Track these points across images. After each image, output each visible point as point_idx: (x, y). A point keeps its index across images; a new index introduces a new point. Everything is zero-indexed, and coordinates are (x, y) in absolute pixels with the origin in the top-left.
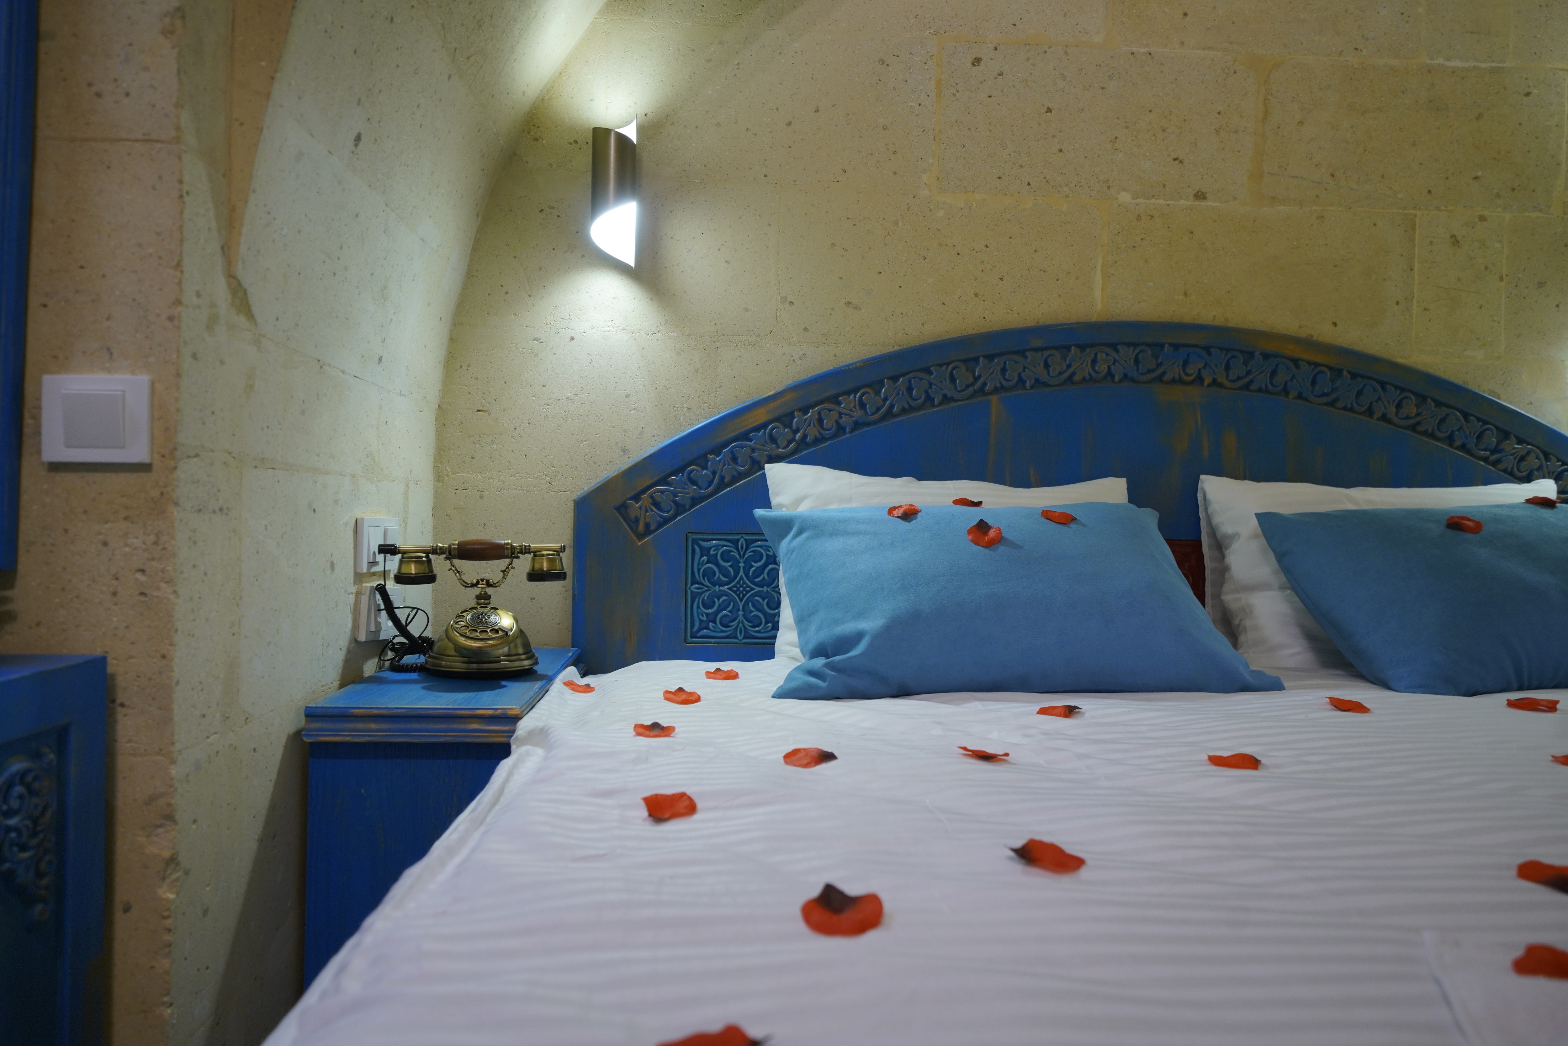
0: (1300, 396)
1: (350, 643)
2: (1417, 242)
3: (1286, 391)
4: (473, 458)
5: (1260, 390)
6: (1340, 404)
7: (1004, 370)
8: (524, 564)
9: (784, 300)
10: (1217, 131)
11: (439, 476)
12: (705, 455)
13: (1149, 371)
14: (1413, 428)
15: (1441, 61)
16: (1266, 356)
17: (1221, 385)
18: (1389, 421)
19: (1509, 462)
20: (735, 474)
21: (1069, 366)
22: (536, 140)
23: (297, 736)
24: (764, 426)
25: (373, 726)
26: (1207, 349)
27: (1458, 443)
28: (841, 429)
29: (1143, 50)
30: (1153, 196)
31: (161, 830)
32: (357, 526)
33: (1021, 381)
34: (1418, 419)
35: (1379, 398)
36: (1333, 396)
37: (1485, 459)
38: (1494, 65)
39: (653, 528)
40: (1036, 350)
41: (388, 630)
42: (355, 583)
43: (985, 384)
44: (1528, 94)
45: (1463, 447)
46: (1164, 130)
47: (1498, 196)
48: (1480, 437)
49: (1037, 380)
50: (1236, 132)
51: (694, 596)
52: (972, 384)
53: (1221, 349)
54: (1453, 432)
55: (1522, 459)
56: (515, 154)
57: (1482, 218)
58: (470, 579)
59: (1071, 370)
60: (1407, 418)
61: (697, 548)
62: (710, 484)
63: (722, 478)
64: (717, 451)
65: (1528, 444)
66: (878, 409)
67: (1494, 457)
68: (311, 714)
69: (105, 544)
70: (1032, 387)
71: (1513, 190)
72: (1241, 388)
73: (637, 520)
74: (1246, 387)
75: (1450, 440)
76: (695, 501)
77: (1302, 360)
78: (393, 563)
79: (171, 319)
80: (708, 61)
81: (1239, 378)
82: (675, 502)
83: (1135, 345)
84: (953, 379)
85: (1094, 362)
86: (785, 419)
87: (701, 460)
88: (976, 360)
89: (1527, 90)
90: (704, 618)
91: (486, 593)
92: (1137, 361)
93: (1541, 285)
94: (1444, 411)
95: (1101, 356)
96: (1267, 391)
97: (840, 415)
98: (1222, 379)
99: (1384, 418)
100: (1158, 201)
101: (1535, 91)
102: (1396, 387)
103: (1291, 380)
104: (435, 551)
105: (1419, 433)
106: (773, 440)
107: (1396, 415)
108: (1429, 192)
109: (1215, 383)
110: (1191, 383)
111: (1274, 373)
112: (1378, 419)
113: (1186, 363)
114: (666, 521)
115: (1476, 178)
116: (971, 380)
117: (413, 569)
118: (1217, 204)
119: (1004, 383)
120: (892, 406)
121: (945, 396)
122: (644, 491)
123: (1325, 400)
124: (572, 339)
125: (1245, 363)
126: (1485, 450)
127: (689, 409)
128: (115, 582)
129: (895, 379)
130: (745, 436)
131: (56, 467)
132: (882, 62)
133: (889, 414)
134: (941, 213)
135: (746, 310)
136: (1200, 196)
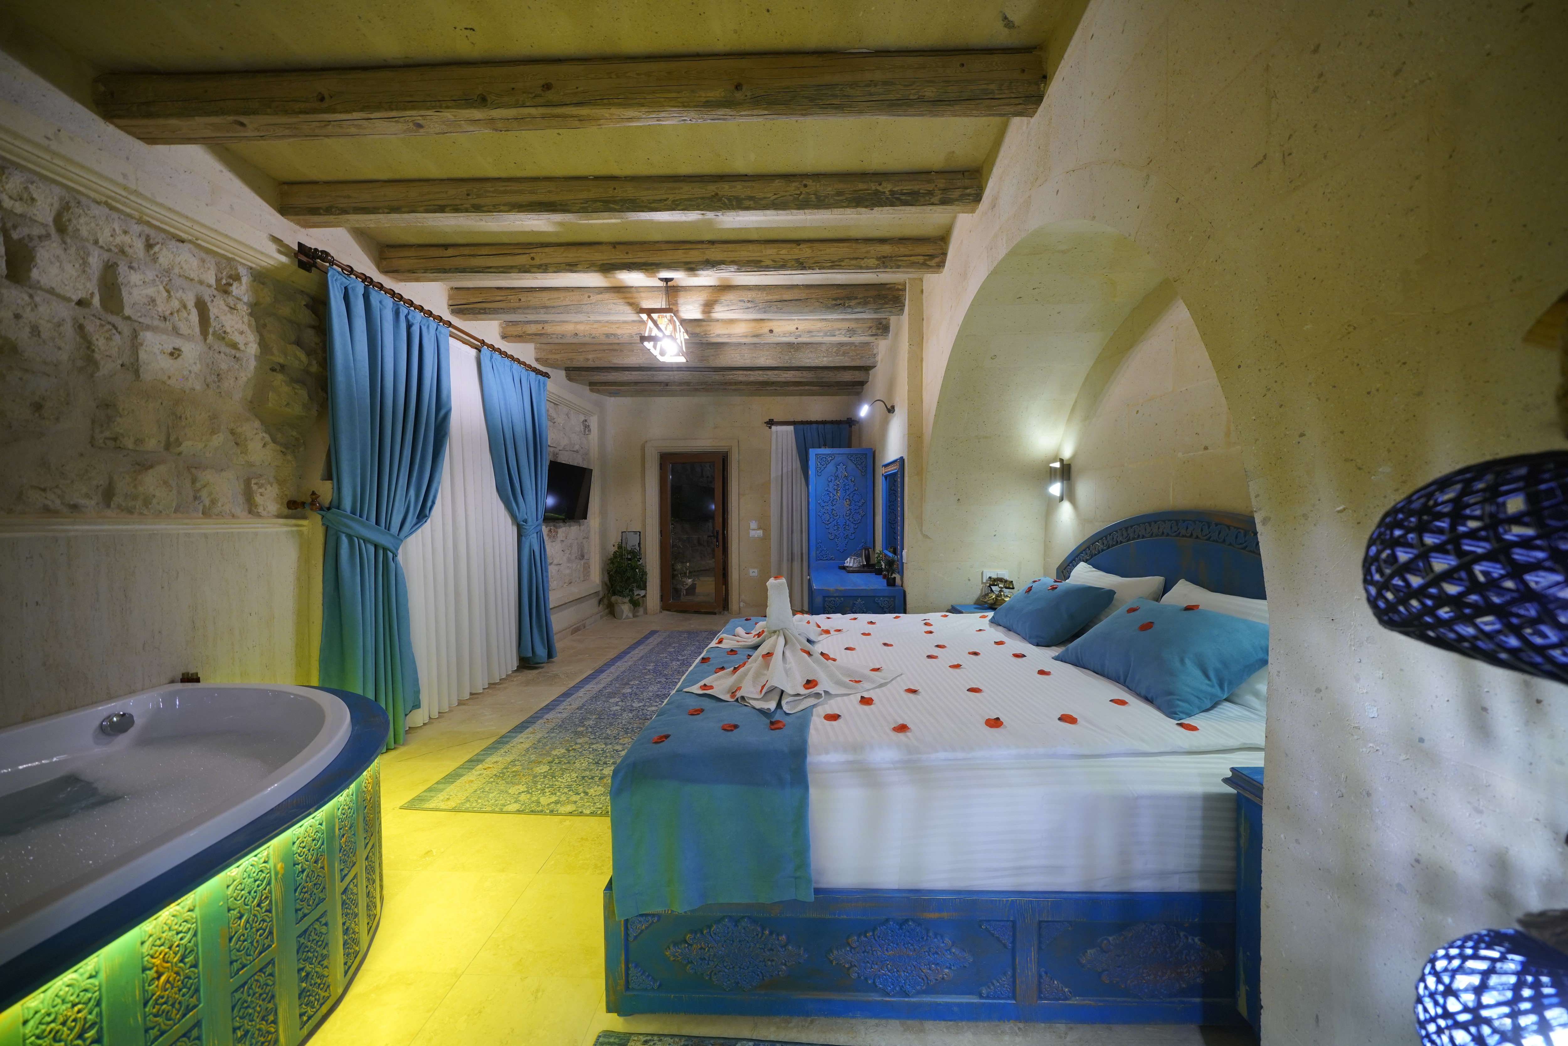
0: (1230, 544)
1: (979, 596)
3: (1224, 541)
4: (1049, 555)
5: (1214, 541)
7: (1135, 531)
10: (1211, 416)
13: (1175, 532)
16: (1216, 523)
24: (1085, 550)
28: (1099, 552)
29: (1184, 389)
30: (1189, 452)
32: (986, 570)
33: (1139, 536)
40: (1143, 523)
42: (982, 584)
43: (1130, 537)
46: (1192, 422)
49: (1143, 535)
50: (1219, 415)
53: (1200, 521)
59: (1152, 531)
70: (1142, 538)
72: (1207, 540)
77: (1232, 526)
81: (1206, 535)
83: (1171, 521)
84: (1122, 535)
85: (1159, 528)
87: (1075, 560)
88: (1128, 528)
92: (1171, 527)
96: (1217, 541)
98: (1200, 535)
100: (1191, 454)
103: (1226, 536)
109: (1197, 537)
110: (1189, 537)
111: (1220, 533)
113: (1187, 528)
116: (1127, 535)
118: (1212, 451)
119: (1135, 537)
120: (1109, 544)
121: (1121, 542)
125: (1209, 528)
129: (1110, 535)
134: (1129, 472)
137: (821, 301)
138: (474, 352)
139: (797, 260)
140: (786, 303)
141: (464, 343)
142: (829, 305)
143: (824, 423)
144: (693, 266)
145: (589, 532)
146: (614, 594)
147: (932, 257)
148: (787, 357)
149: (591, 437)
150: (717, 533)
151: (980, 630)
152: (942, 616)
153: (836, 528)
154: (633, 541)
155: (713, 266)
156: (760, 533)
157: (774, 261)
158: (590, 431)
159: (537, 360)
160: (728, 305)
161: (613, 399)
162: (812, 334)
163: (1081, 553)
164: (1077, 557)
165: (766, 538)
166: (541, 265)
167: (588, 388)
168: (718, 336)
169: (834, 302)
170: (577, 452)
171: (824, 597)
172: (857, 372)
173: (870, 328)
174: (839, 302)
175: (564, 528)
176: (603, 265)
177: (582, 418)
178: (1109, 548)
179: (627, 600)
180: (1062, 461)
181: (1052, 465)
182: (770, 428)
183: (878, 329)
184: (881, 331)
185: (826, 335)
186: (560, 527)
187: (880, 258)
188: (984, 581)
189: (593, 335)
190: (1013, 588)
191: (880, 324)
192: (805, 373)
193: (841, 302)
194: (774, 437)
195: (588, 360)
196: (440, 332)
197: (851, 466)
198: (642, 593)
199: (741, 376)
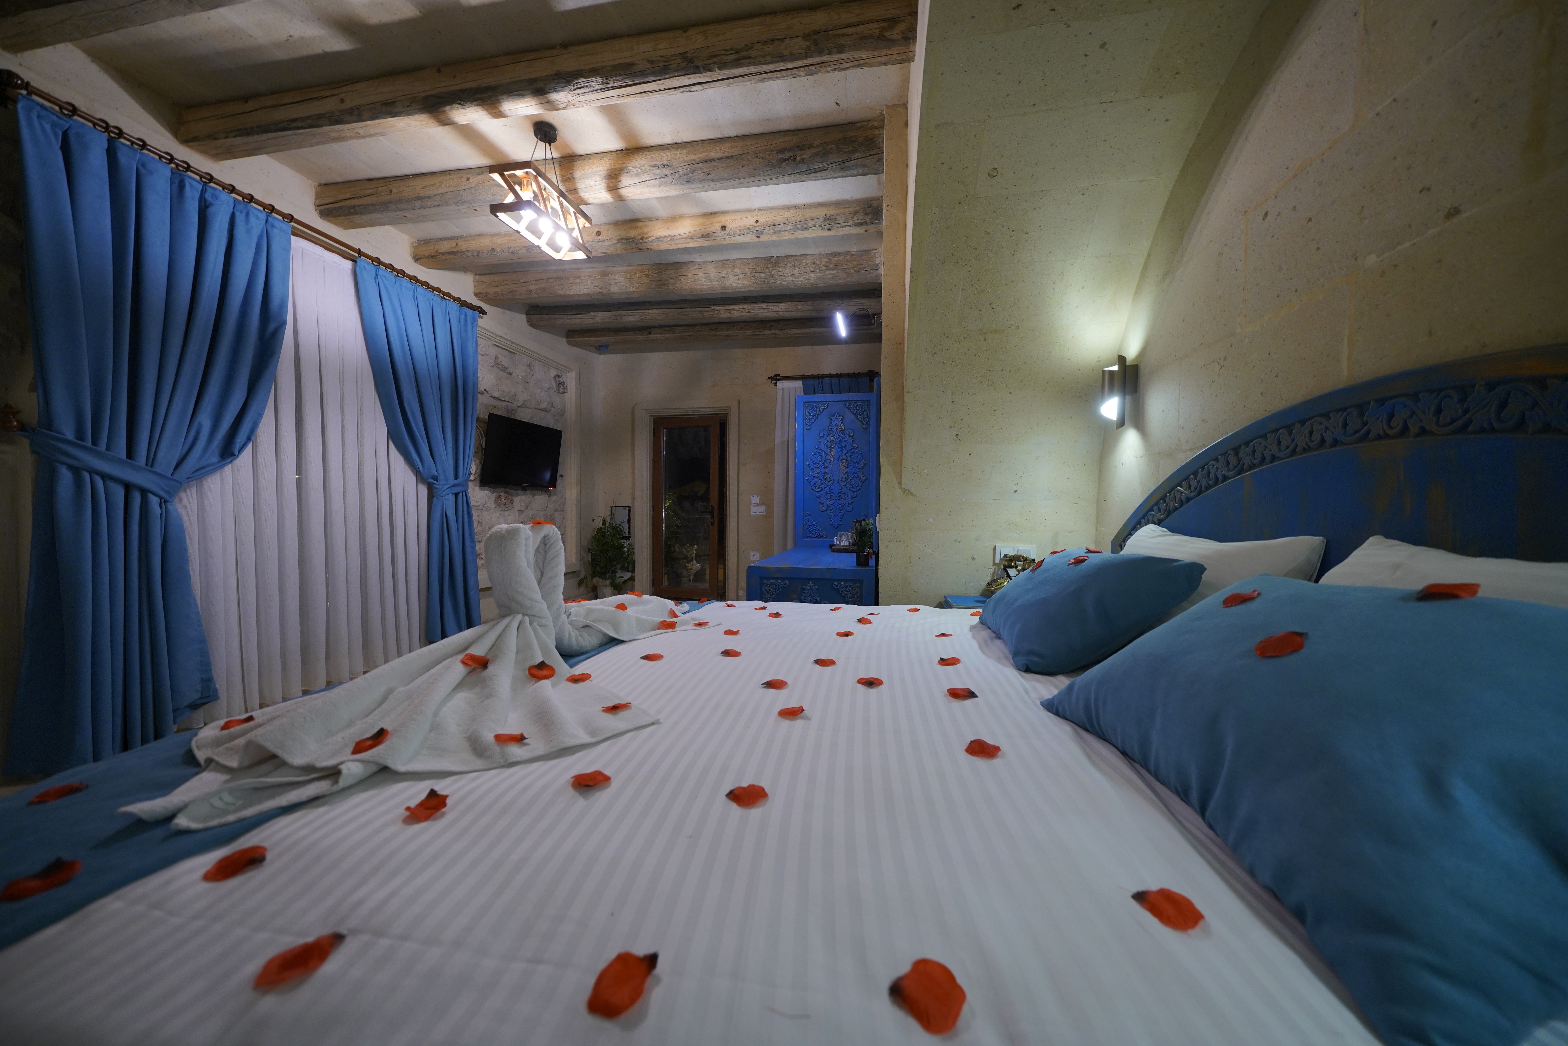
7: (1253, 450)
9: (1180, 426)
11: (1097, 529)
12: (1140, 520)
13: (1356, 432)
16: (1491, 385)
17: (1430, 433)
21: (1293, 440)
24: (1157, 503)
26: (1417, 395)
28: (1182, 502)
30: (1399, 244)
32: (996, 549)
33: (1264, 458)
43: (1243, 464)
46: (1409, 168)
52: (1238, 465)
59: (1295, 443)
66: (1196, 489)
70: (1271, 462)
81: (1453, 421)
84: (1228, 464)
85: (1311, 432)
86: (1164, 498)
88: (1240, 447)
92: (1345, 425)
95: (1316, 426)
96: (1492, 430)
98: (1431, 426)
100: (1403, 247)
103: (1531, 409)
106: (1160, 511)
109: (1423, 431)
110: (1396, 436)
113: (1391, 416)
116: (1237, 462)
118: (1472, 211)
119: (1254, 461)
120: (1201, 486)
121: (1224, 476)
125: (1462, 401)
129: (1203, 468)
132: (1220, 253)
134: (1247, 341)
135: (1168, 436)
136: (1452, 213)
137: (762, 155)
138: (348, 264)
139: (684, 56)
140: (714, 163)
141: (327, 249)
142: (774, 161)
143: (839, 376)
144: (540, 85)
145: (564, 504)
146: (594, 574)
147: (893, 22)
148: (763, 275)
149: (567, 396)
150: (713, 508)
151: (943, 635)
152: (911, 610)
153: (828, 496)
154: (621, 517)
155: (568, 83)
156: (762, 510)
157: (651, 62)
158: (566, 388)
159: (476, 295)
160: (637, 175)
161: (602, 356)
162: (778, 228)
163: (1151, 509)
164: (1144, 517)
165: (768, 515)
166: (352, 109)
167: (565, 340)
168: (658, 239)
169: (781, 156)
170: (545, 410)
171: (762, 578)
172: (866, 300)
173: (855, 213)
174: (787, 155)
175: (523, 497)
176: (426, 98)
177: (553, 373)
178: (1200, 492)
179: (608, 582)
180: (1121, 360)
181: (1104, 369)
182: (776, 384)
183: (867, 214)
184: (870, 217)
185: (796, 229)
186: (517, 495)
187: (809, 35)
188: (997, 561)
189: (512, 250)
191: (869, 206)
192: (800, 305)
193: (790, 154)
194: (780, 394)
195: (530, 291)
196: (273, 226)
197: (850, 417)
198: (627, 575)
199: (722, 313)
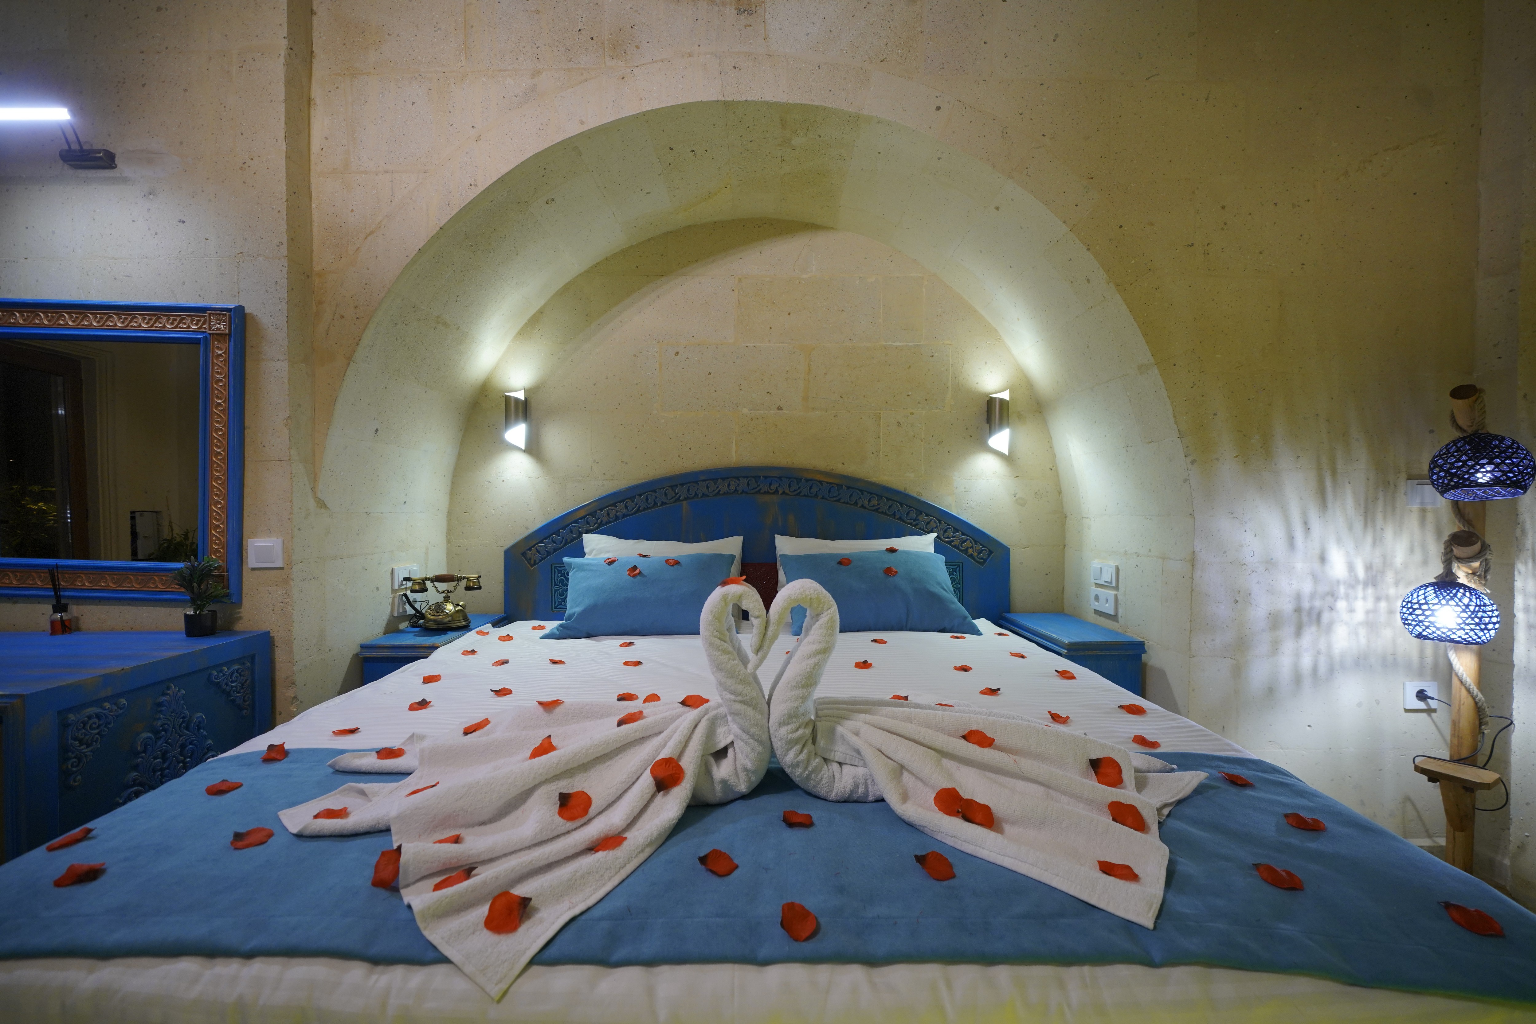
0: (823, 498)
1: (390, 617)
2: (881, 426)
3: (816, 496)
4: (463, 533)
5: (805, 495)
6: (842, 501)
7: (688, 490)
8: (463, 583)
9: (594, 461)
10: (787, 379)
11: (449, 541)
12: (559, 530)
13: (754, 489)
14: (876, 510)
15: (891, 343)
16: (807, 480)
17: (787, 494)
18: (865, 508)
19: (922, 525)
20: (572, 538)
21: (718, 487)
22: (486, 396)
23: (356, 656)
24: (584, 517)
25: (385, 651)
26: (780, 478)
27: (897, 517)
28: (617, 518)
29: (752, 345)
30: (758, 410)
31: (291, 688)
32: (392, 572)
33: (696, 495)
34: (879, 506)
35: (860, 498)
36: (839, 497)
37: (911, 524)
38: (916, 344)
39: (537, 562)
40: (703, 481)
41: (410, 611)
42: (392, 594)
43: (680, 496)
44: (932, 356)
45: (900, 519)
46: (762, 380)
47: (919, 403)
48: (908, 514)
49: (703, 494)
50: (796, 379)
51: (556, 591)
52: (675, 497)
53: (787, 478)
54: (895, 512)
55: (928, 523)
56: (477, 403)
57: (912, 414)
58: (440, 590)
59: (719, 489)
60: (874, 506)
61: (556, 570)
62: (561, 542)
63: (566, 540)
64: (564, 528)
65: (931, 516)
66: (633, 509)
67: (914, 523)
68: (363, 646)
69: (270, 594)
70: (702, 497)
71: (926, 400)
72: (796, 495)
73: (530, 559)
74: (798, 494)
75: (894, 515)
76: (555, 550)
77: (824, 482)
78: (409, 584)
79: (289, 519)
80: (559, 359)
81: (795, 491)
82: (546, 551)
83: (747, 477)
84: (666, 495)
85: (729, 485)
86: (593, 514)
87: (557, 533)
88: (676, 485)
89: (932, 354)
90: (560, 600)
91: (448, 595)
92: (748, 484)
93: (940, 443)
94: (891, 503)
95: (732, 482)
96: (808, 496)
97: (617, 511)
98: (787, 491)
99: (863, 506)
100: (760, 412)
101: (935, 355)
102: (868, 492)
103: (819, 491)
104: (427, 579)
105: (880, 513)
106: (588, 523)
107: (868, 505)
108: (886, 402)
109: (784, 493)
110: (774, 493)
111: (811, 488)
112: (860, 507)
113: (770, 484)
114: (543, 559)
115: (908, 395)
116: (674, 495)
117: (417, 587)
118: (788, 412)
119: (689, 496)
120: (639, 507)
121: (662, 502)
122: (533, 546)
123: (835, 499)
124: (503, 481)
125: (798, 484)
126: (911, 519)
127: (554, 510)
128: (274, 606)
129: (640, 495)
130: (576, 522)
131: (253, 569)
132: (635, 356)
133: (638, 511)
134: (663, 421)
135: (578, 466)
136: (780, 408)
188: (397, 589)
190: (480, 588)
